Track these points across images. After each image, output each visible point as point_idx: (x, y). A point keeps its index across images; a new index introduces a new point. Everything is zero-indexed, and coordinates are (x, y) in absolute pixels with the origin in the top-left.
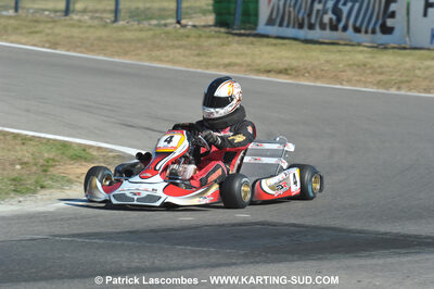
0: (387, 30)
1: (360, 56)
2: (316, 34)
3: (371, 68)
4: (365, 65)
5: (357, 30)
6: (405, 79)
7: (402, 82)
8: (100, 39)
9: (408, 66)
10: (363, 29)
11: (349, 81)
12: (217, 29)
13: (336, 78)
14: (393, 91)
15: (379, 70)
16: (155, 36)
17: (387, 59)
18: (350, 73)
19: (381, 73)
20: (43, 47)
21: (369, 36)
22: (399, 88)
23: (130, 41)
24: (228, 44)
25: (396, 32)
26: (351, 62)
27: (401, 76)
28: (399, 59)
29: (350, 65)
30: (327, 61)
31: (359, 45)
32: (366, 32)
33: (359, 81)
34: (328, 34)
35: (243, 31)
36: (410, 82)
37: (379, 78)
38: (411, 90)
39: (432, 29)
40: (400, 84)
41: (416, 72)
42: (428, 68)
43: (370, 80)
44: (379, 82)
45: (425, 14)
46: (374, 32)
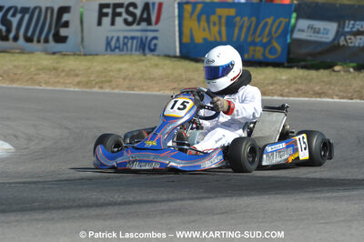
0: (60, 39)
1: (47, 61)
3: (63, 71)
4: (56, 69)
5: (29, 40)
6: (103, 79)
7: (102, 82)
9: (99, 68)
10: (35, 39)
14: (96, 89)
15: (73, 73)
18: (43, 75)
19: (77, 75)
21: (42, 45)
22: (101, 88)
25: (69, 40)
26: (40, 67)
27: (98, 77)
28: (85, 63)
29: (39, 69)
32: (39, 41)
33: (59, 82)
36: (110, 82)
37: (77, 79)
38: (113, 89)
39: (107, 38)
40: (101, 84)
41: (111, 74)
42: (120, 70)
43: (68, 81)
44: (79, 83)
45: (99, 23)
46: (46, 41)
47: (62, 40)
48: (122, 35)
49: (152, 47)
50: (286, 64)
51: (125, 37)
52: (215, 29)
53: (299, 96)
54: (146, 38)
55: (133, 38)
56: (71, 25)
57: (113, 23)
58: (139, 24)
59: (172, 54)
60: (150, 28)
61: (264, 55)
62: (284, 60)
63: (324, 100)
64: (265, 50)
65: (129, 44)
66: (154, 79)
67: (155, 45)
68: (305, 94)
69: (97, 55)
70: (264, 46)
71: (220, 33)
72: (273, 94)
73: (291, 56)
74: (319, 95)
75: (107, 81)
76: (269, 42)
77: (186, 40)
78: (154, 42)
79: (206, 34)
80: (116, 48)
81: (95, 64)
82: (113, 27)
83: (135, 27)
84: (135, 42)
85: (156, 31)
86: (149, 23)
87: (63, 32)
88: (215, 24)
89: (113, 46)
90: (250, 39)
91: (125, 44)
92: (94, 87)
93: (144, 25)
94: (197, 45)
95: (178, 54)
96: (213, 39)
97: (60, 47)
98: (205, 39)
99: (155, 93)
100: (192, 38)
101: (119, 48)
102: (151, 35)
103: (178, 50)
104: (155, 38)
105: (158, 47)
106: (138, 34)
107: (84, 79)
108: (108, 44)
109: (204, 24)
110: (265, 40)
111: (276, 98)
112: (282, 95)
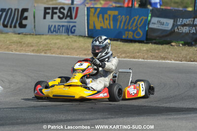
1: (16, 38)
3: (24, 44)
4: (20, 43)
5: (5, 26)
7: (46, 50)
10: (9, 26)
11: (16, 50)
14: (43, 54)
15: (30, 45)
17: (29, 39)
18: (14, 46)
19: (32, 46)
22: (45, 53)
25: (27, 27)
26: (12, 41)
27: (44, 47)
28: (36, 40)
29: (13, 43)
32: (11, 27)
36: (50, 50)
37: (32, 48)
38: (52, 54)
39: (49, 26)
40: (45, 51)
41: (51, 45)
42: (55, 43)
43: (27, 49)
44: (33, 50)
45: (45, 18)
46: (15, 27)
47: (24, 26)
48: (57, 24)
49: (73, 31)
50: (145, 42)
51: (59, 26)
52: (107, 22)
53: (153, 59)
54: (70, 26)
55: (63, 26)
56: (29, 18)
57: (52, 18)
58: (66, 19)
59: (83, 35)
60: (71, 20)
61: (133, 36)
62: (144, 39)
63: (166, 61)
64: (134, 33)
65: (61, 29)
66: (75, 48)
67: (74, 30)
68: (156, 58)
69: (43, 35)
70: (134, 31)
71: (109, 24)
72: (139, 58)
73: (148, 37)
74: (164, 58)
75: (48, 50)
76: (136, 30)
77: (91, 27)
78: (74, 28)
79: (102, 25)
80: (54, 31)
81: (42, 40)
82: (52, 20)
83: (64, 20)
84: (64, 28)
85: (75, 22)
86: (71, 18)
87: (24, 22)
88: (107, 19)
89: (52, 30)
90: (126, 28)
91: (59, 29)
92: (42, 53)
93: (68, 19)
94: (97, 30)
95: (87, 35)
96: (106, 27)
97: (22, 30)
98: (101, 27)
99: (74, 56)
100: (94, 26)
101: (55, 31)
102: (72, 24)
103: (87, 33)
104: (75, 26)
105: (76, 32)
106: (66, 24)
107: (36, 49)
108: (50, 29)
109: (101, 19)
110: (134, 29)
111: (140, 60)
112: (143, 59)
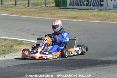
1: (95, 12)
2: (83, 7)
4: (96, 15)
5: (94, 6)
6: (107, 18)
8: (25, 11)
9: (107, 15)
11: (92, 20)
12: (56, 7)
13: (89, 19)
15: (100, 16)
16: (39, 10)
17: (102, 13)
18: (92, 17)
19: (100, 17)
20: (9, 14)
21: (97, 7)
22: (105, 21)
23: (33, 12)
24: (59, 11)
25: (104, 6)
26: (92, 14)
27: (106, 17)
28: (105, 13)
29: (92, 15)
30: (86, 15)
31: (94, 10)
33: (95, 19)
34: (86, 7)
35: (63, 7)
37: (100, 18)
38: (108, 21)
41: (110, 16)
44: (100, 19)
56: (104, 1)
57: (115, 0)
80: (116, 7)
82: (115, 2)
87: (102, 3)
92: (103, 21)
97: (100, 7)
108: (114, 6)
